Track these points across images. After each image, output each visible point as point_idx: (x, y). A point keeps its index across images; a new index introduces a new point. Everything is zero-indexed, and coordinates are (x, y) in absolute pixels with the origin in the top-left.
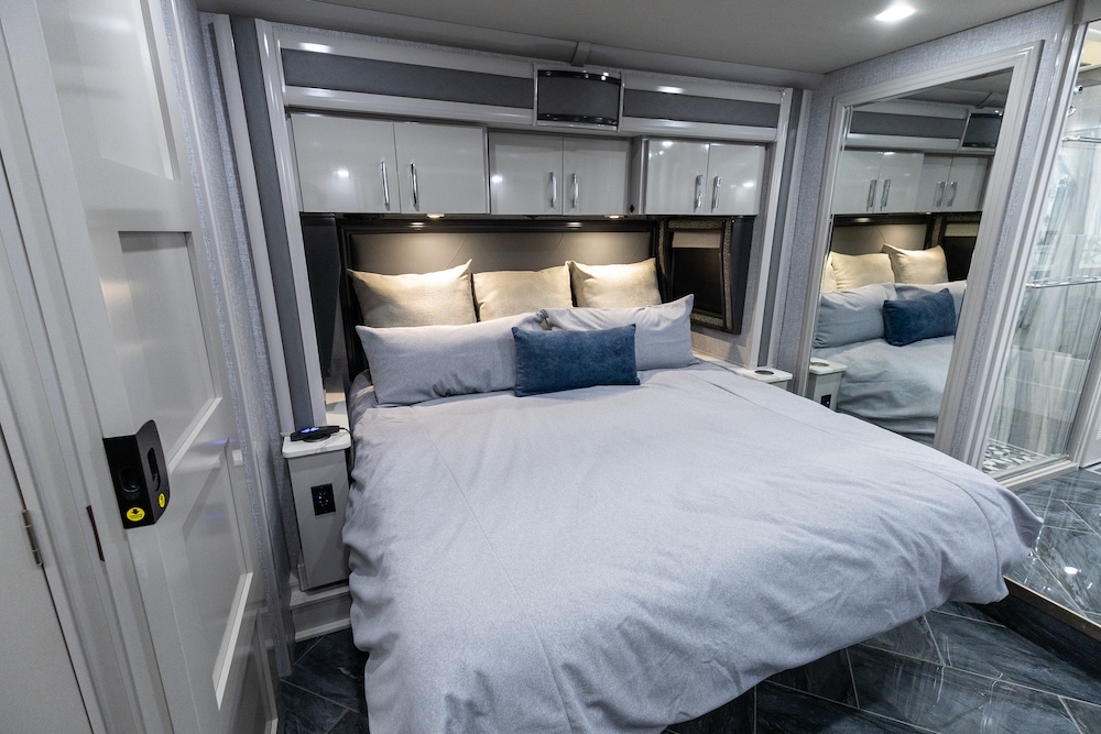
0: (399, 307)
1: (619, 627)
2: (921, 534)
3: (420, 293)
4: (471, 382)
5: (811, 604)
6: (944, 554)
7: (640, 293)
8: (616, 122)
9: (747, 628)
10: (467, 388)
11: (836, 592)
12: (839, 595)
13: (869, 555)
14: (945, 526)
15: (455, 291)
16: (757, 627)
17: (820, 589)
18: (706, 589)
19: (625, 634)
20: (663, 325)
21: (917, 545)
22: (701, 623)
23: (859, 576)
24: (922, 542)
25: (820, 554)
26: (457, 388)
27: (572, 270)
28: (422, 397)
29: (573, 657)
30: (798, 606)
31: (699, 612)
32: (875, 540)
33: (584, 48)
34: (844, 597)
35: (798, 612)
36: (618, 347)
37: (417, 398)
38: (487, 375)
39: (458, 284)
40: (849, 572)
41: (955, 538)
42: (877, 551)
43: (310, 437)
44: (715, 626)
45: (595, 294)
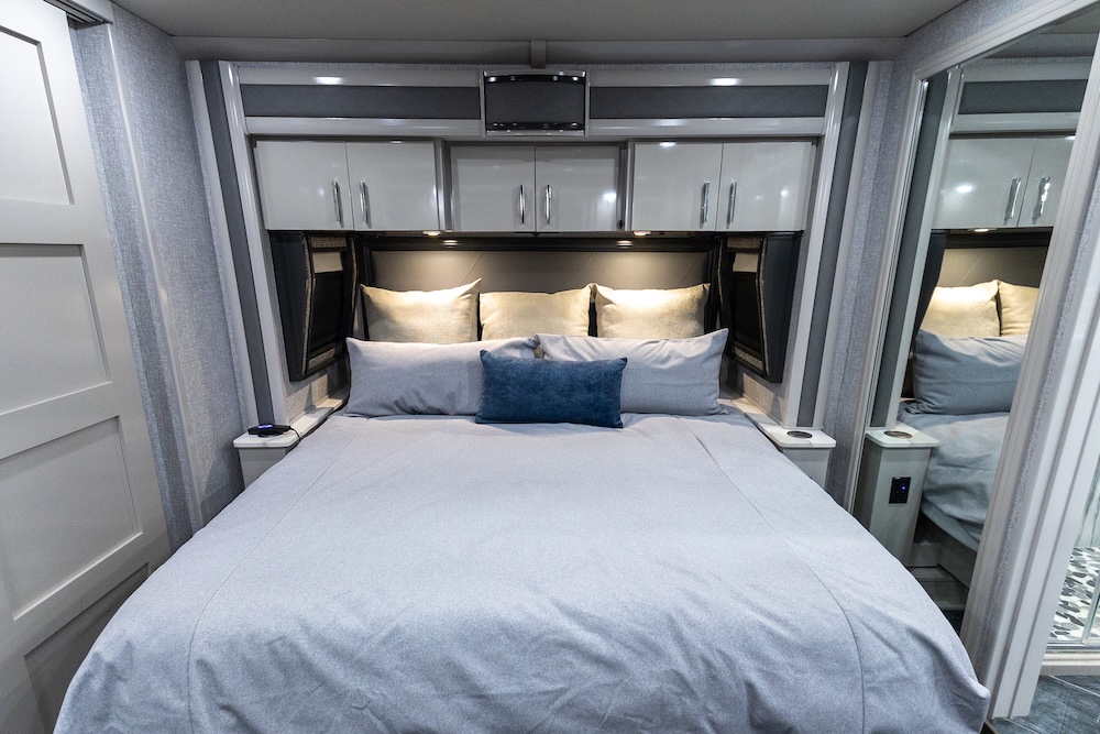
0: (394, 322)
1: (270, 643)
2: (720, 652)
3: (417, 310)
4: (435, 402)
5: (516, 689)
6: (750, 686)
7: (670, 324)
8: (581, 127)
9: (417, 688)
10: (430, 408)
11: (560, 686)
12: (562, 691)
13: (623, 655)
14: (774, 654)
15: (453, 310)
16: (433, 692)
17: (537, 675)
18: (384, 634)
19: (274, 652)
20: (673, 362)
21: (708, 663)
22: (364, 667)
23: (602, 677)
24: (718, 662)
25: (551, 637)
26: (420, 407)
27: (594, 293)
28: (386, 412)
29: (213, 658)
30: (499, 686)
31: (363, 654)
32: (644, 641)
33: (538, 47)
34: (568, 696)
35: (493, 692)
36: (592, 382)
37: (381, 411)
38: (451, 397)
39: (457, 303)
40: (588, 669)
41: (782, 673)
42: (641, 654)
43: (264, 434)
44: (378, 674)
45: (612, 322)
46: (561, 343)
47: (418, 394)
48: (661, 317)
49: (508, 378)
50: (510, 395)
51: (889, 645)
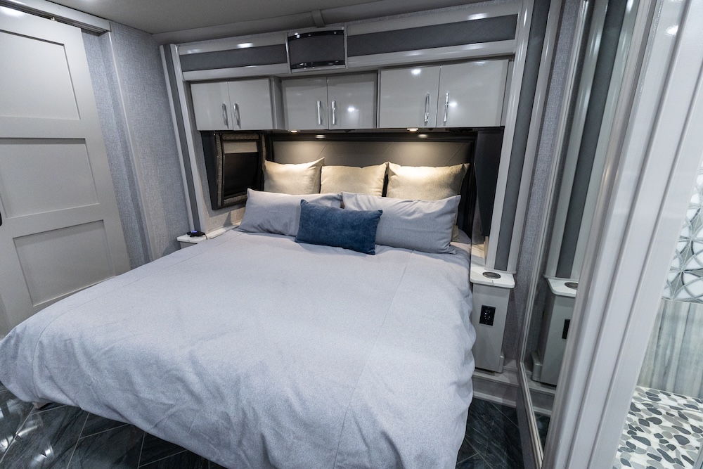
1: (66, 341)
2: (253, 409)
5: (151, 397)
6: (263, 437)
9: (111, 382)
10: (275, 230)
11: (171, 402)
12: (172, 406)
13: (204, 395)
14: (286, 422)
16: (118, 386)
17: (163, 393)
18: (106, 349)
19: (66, 345)
20: (416, 216)
21: (244, 414)
22: (93, 363)
23: (190, 403)
24: (250, 415)
25: (175, 372)
26: (272, 230)
27: (388, 168)
28: (255, 230)
29: (45, 342)
30: (146, 394)
31: (94, 357)
32: (218, 389)
34: (174, 410)
35: (141, 395)
37: (253, 230)
38: (286, 225)
40: (187, 397)
41: (285, 435)
42: (214, 397)
43: (192, 235)
44: (98, 369)
46: (354, 199)
47: (269, 222)
48: (425, 184)
49: (310, 217)
50: (310, 227)
51: (364, 440)
